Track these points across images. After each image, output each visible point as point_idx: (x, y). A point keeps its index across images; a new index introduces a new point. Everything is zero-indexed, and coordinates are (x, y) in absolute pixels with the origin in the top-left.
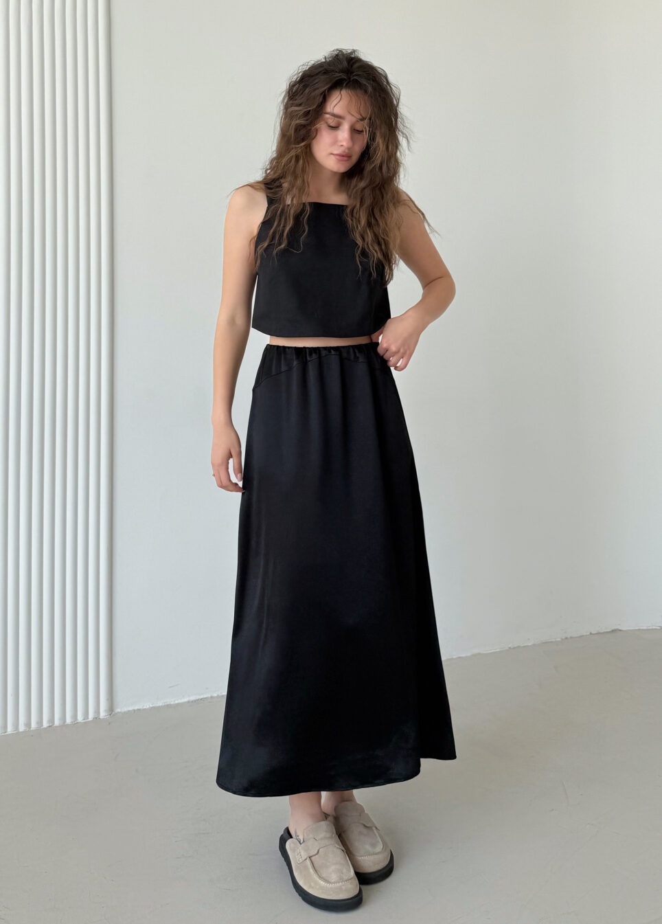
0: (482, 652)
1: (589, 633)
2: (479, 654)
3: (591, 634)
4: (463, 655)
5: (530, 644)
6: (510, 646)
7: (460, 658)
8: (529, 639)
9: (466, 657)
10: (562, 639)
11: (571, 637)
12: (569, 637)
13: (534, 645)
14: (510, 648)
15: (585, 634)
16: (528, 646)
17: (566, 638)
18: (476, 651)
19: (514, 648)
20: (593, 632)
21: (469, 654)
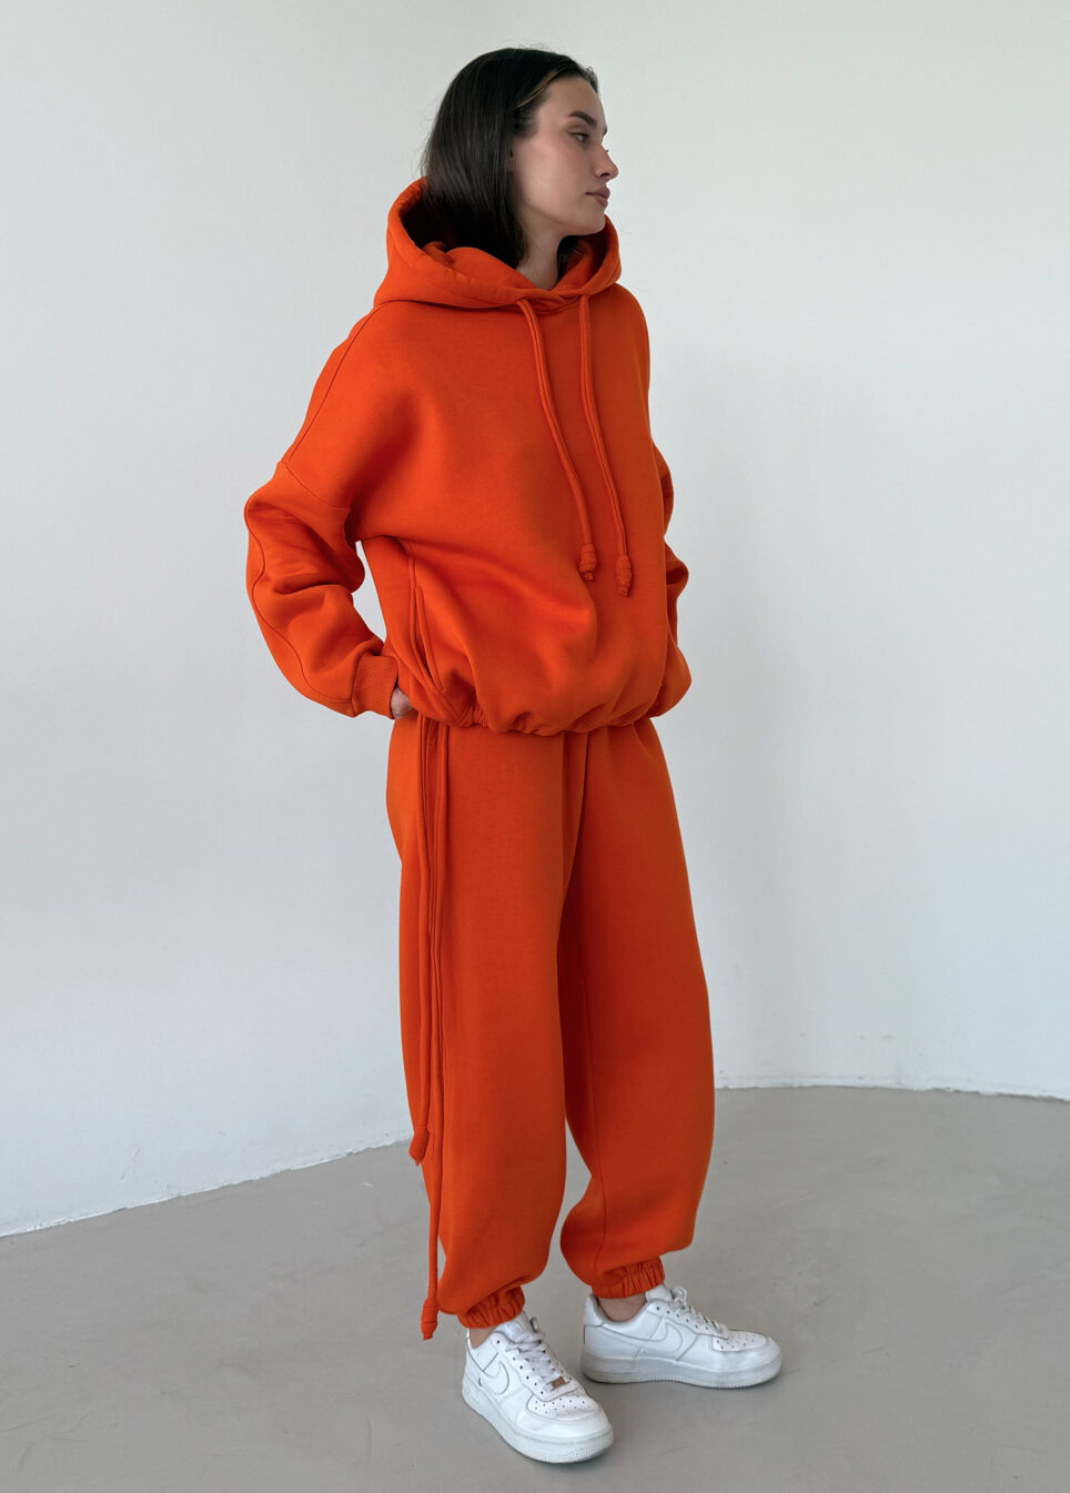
0: (293, 1169)
2: (289, 1170)
4: (255, 1177)
7: (245, 1182)
9: (262, 1178)
14: (350, 1153)
18: (280, 1167)
21: (265, 1175)
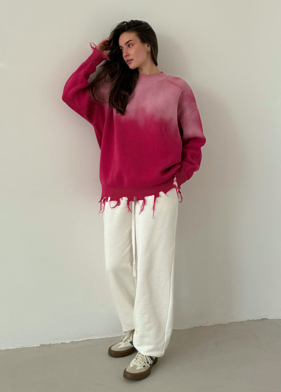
1: (247, 320)
3: (248, 320)
5: (208, 325)
6: (195, 326)
8: (208, 322)
10: (229, 323)
11: (235, 322)
12: (234, 322)
13: (211, 326)
15: (244, 320)
16: (207, 326)
17: (232, 322)
19: (198, 327)
20: (249, 320)
